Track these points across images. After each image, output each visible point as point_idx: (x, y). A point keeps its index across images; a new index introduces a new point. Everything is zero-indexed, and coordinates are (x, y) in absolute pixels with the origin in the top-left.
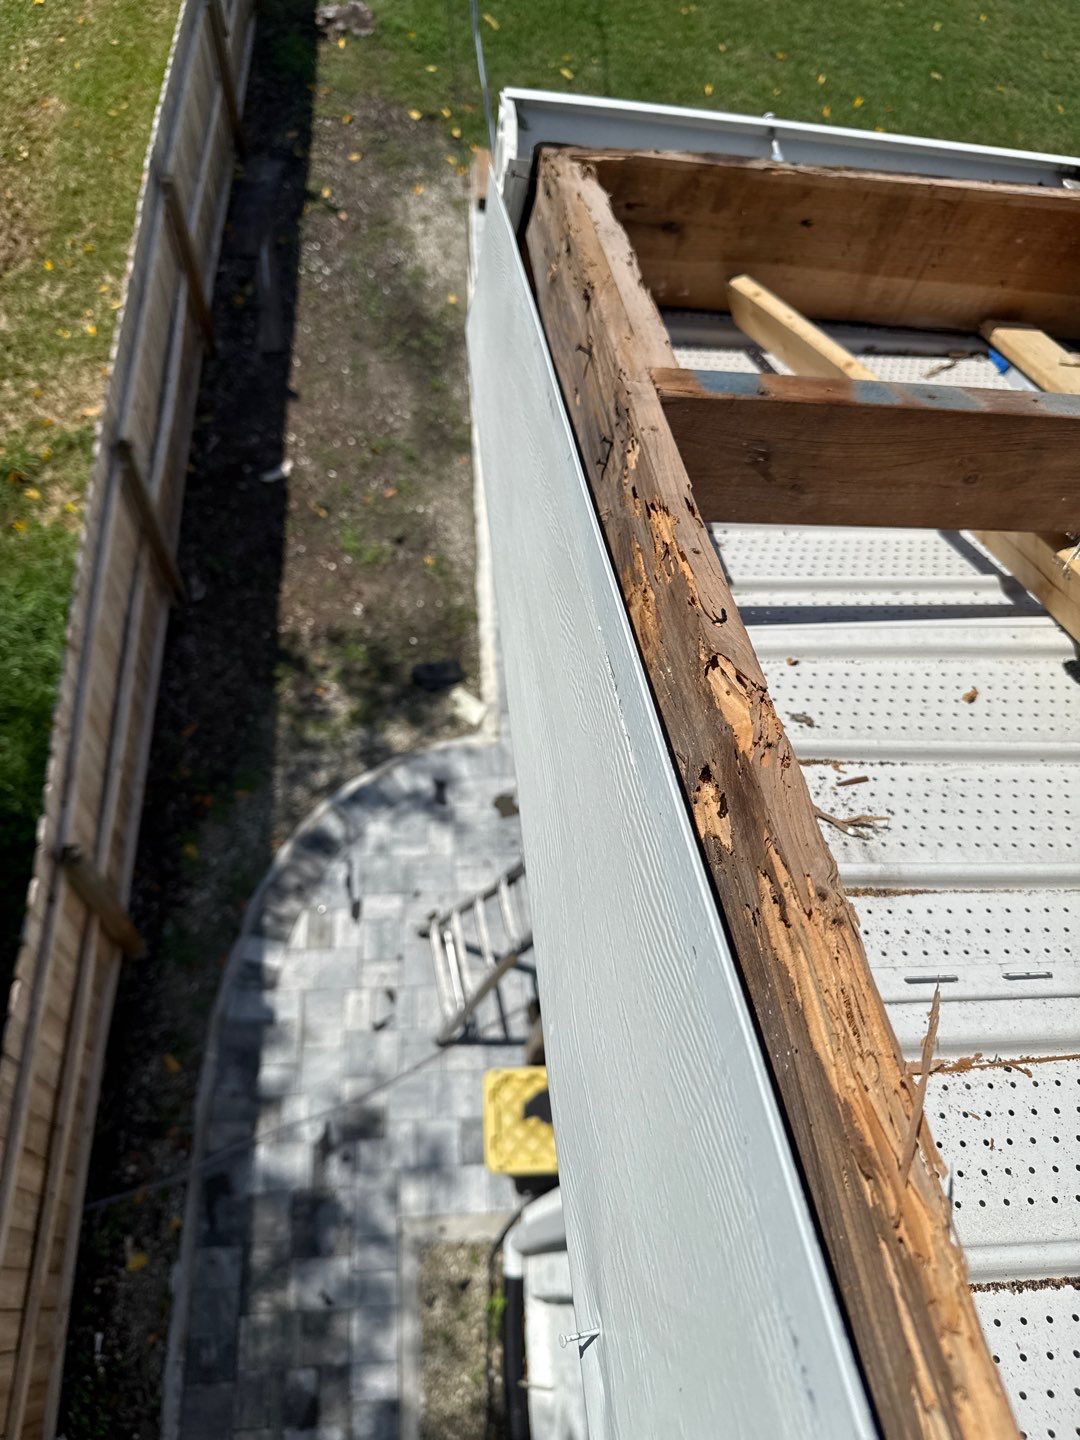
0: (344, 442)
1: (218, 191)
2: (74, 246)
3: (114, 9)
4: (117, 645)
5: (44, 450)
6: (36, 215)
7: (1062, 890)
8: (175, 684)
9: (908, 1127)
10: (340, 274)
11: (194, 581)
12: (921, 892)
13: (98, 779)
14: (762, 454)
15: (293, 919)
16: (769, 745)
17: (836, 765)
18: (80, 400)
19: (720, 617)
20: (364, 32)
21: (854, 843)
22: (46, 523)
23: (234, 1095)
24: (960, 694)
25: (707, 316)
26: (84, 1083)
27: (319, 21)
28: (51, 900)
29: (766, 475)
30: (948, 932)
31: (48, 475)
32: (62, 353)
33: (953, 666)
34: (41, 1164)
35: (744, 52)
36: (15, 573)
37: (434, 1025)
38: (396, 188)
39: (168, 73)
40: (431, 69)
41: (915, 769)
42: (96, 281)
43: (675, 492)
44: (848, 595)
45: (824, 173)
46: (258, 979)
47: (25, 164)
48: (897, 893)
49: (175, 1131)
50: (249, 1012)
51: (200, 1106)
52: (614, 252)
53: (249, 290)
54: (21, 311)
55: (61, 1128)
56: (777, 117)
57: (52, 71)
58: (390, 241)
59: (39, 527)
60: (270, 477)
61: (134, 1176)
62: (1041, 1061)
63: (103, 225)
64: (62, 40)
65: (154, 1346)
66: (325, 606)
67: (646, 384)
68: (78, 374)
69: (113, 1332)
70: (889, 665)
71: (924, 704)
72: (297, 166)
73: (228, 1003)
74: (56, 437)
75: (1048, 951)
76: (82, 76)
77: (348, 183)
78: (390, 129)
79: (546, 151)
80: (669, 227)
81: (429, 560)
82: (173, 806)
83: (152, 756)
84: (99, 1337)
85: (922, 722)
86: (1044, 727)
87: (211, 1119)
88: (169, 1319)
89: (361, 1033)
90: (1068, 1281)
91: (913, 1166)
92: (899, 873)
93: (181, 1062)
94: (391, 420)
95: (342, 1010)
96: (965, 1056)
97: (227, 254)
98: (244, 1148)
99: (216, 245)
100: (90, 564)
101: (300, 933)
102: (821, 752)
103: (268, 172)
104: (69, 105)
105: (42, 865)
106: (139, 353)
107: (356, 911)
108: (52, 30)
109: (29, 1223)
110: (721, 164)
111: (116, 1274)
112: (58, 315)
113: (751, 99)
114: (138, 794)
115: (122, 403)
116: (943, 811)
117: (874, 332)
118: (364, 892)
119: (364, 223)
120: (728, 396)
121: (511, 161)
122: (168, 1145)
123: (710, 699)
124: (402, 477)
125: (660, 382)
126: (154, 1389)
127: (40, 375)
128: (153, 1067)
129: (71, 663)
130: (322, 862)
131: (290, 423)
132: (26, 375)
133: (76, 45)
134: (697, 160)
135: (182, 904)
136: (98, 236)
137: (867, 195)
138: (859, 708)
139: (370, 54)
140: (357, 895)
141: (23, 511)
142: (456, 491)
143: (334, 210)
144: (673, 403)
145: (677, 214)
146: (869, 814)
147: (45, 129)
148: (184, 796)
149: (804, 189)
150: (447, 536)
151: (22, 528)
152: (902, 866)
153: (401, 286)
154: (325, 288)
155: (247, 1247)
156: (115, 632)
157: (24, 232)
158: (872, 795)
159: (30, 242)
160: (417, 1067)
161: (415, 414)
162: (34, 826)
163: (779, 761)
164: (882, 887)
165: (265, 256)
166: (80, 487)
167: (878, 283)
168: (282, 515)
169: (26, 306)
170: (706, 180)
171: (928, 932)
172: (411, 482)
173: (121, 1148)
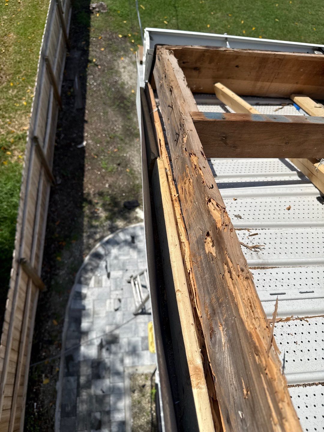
0: (102, 135)
1: (62, 61)
2: (19, 78)
3: (29, 6)
4: (35, 198)
5: (12, 140)
6: (8, 69)
7: (317, 266)
8: (53, 209)
9: (269, 340)
10: (99, 85)
11: (58, 178)
12: (274, 268)
13: (31, 238)
14: (224, 137)
15: (90, 279)
16: (226, 225)
17: (248, 230)
18: (22, 125)
19: (211, 187)
20: (104, 11)
21: (254, 253)
22: (13, 162)
23: (74, 331)
24: (285, 208)
25: (208, 95)
26: (29, 329)
27: (91, 8)
28: (17, 274)
29: (226, 143)
30: (283, 279)
31: (13, 147)
32: (16, 111)
33: (283, 199)
34: (17, 353)
35: (219, 14)
36: (4, 177)
37: (133, 309)
38: (115, 58)
39: (46, 25)
40: (125, 22)
41: (272, 230)
42: (26, 88)
43: (197, 149)
44: (251, 178)
45: (242, 51)
46: (80, 297)
47: (4, 54)
48: (267, 268)
49: (56, 342)
50: (78, 307)
51: (64, 335)
52: (179, 77)
53: (72, 90)
54: (3, 98)
55: (23, 342)
56: (228, 34)
57: (11, 25)
58: (114, 74)
59: (11, 163)
60: (80, 146)
61: (44, 356)
62: (311, 317)
63: (27, 72)
64: (14, 16)
65: (52, 406)
66: (97, 185)
67: (189, 117)
68: (21, 117)
69: (40, 403)
70: (264, 199)
71: (275, 211)
72: (85, 52)
73: (71, 304)
74: (15, 136)
75: (313, 284)
76: (20, 27)
77: (101, 57)
78: (113, 40)
79: (158, 47)
80: (196, 69)
81: (128, 170)
82: (53, 246)
83: (46, 231)
84: (35, 404)
85: (274, 216)
86: (311, 217)
87: (67, 338)
88: (56, 398)
89: (111, 312)
90: (320, 383)
91: (270, 351)
92: (268, 262)
93: (58, 322)
94: (115, 128)
95: (105, 305)
96: (288, 317)
97: (65, 80)
98: (77, 347)
99: (62, 77)
100: (26, 174)
101: (92, 283)
102: (243, 226)
103: (77, 54)
104: (16, 36)
105: (14, 264)
106: (39, 110)
107: (109, 275)
108: (11, 13)
109: (13, 371)
110: (211, 49)
111: (40, 385)
112: (15, 99)
113: (222, 29)
114: (43, 242)
115: (35, 125)
116: (281, 243)
117: (258, 98)
118: (111, 270)
119: (106, 69)
120: (214, 120)
121: (148, 50)
122: (54, 346)
123: (209, 212)
124: (119, 145)
125: (193, 116)
126: (52, 419)
127: (10, 117)
128: (49, 324)
129: (21, 204)
130: (98, 261)
131: (85, 130)
132: (6, 117)
133: (18, 17)
134: (204, 48)
135: (57, 275)
136: (26, 75)
137: (255, 57)
138: (255, 213)
139: (106, 18)
140: (109, 271)
141: (6, 158)
142: (135, 149)
143: (97, 65)
144: (197, 122)
145: (198, 65)
146: (258, 244)
147: (9, 43)
148: (56, 243)
149: (237, 56)
150: (133, 163)
151: (6, 163)
152: (268, 260)
153: (117, 88)
154: (95, 89)
155: (79, 377)
156: (34, 194)
157: (4, 74)
158: (259, 239)
159: (6, 77)
160: (128, 322)
161: (122, 126)
162: (12, 253)
163: (229, 230)
164: (263, 266)
165: (76, 80)
166: (23, 151)
167: (259, 84)
168: (83, 158)
169: (5, 96)
170: (207, 54)
171: (277, 280)
172: (122, 147)
173: (40, 348)
